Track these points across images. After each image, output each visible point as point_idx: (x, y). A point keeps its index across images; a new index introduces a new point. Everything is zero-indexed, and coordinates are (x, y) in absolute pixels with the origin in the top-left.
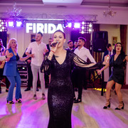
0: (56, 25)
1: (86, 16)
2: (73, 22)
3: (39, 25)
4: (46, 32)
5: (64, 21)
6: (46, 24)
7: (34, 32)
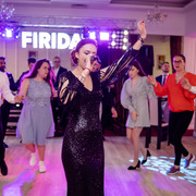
0: (71, 35)
1: (118, 20)
2: (98, 30)
3: (42, 34)
4: (54, 47)
5: (84, 29)
6: (54, 34)
7: (35, 46)
